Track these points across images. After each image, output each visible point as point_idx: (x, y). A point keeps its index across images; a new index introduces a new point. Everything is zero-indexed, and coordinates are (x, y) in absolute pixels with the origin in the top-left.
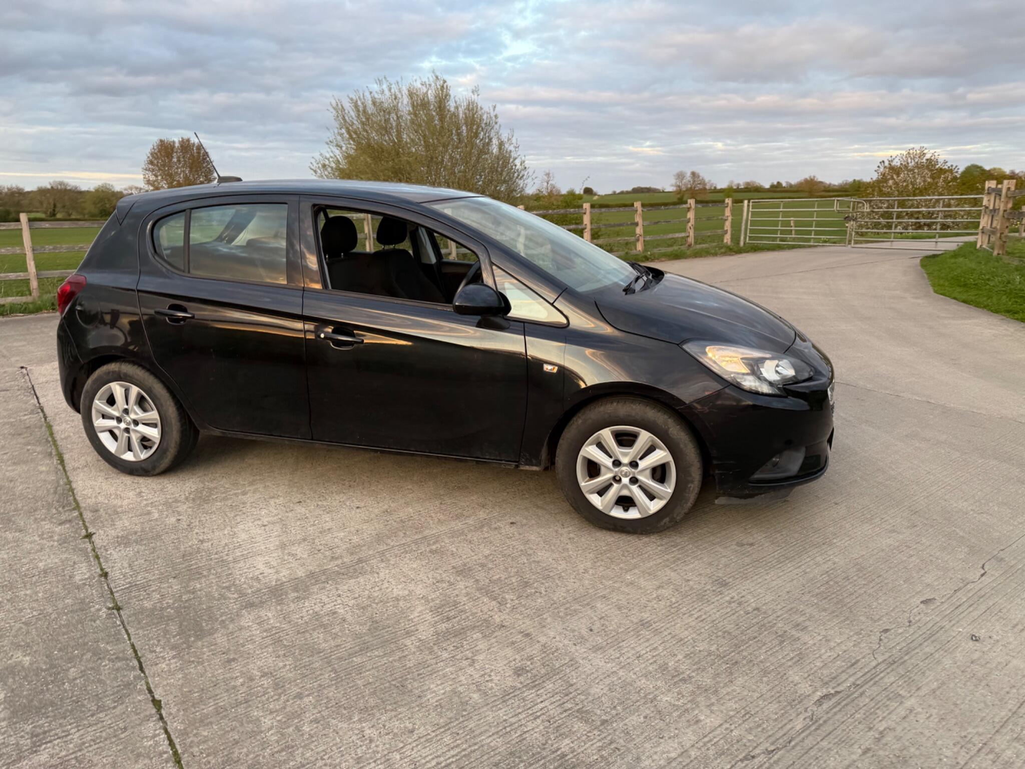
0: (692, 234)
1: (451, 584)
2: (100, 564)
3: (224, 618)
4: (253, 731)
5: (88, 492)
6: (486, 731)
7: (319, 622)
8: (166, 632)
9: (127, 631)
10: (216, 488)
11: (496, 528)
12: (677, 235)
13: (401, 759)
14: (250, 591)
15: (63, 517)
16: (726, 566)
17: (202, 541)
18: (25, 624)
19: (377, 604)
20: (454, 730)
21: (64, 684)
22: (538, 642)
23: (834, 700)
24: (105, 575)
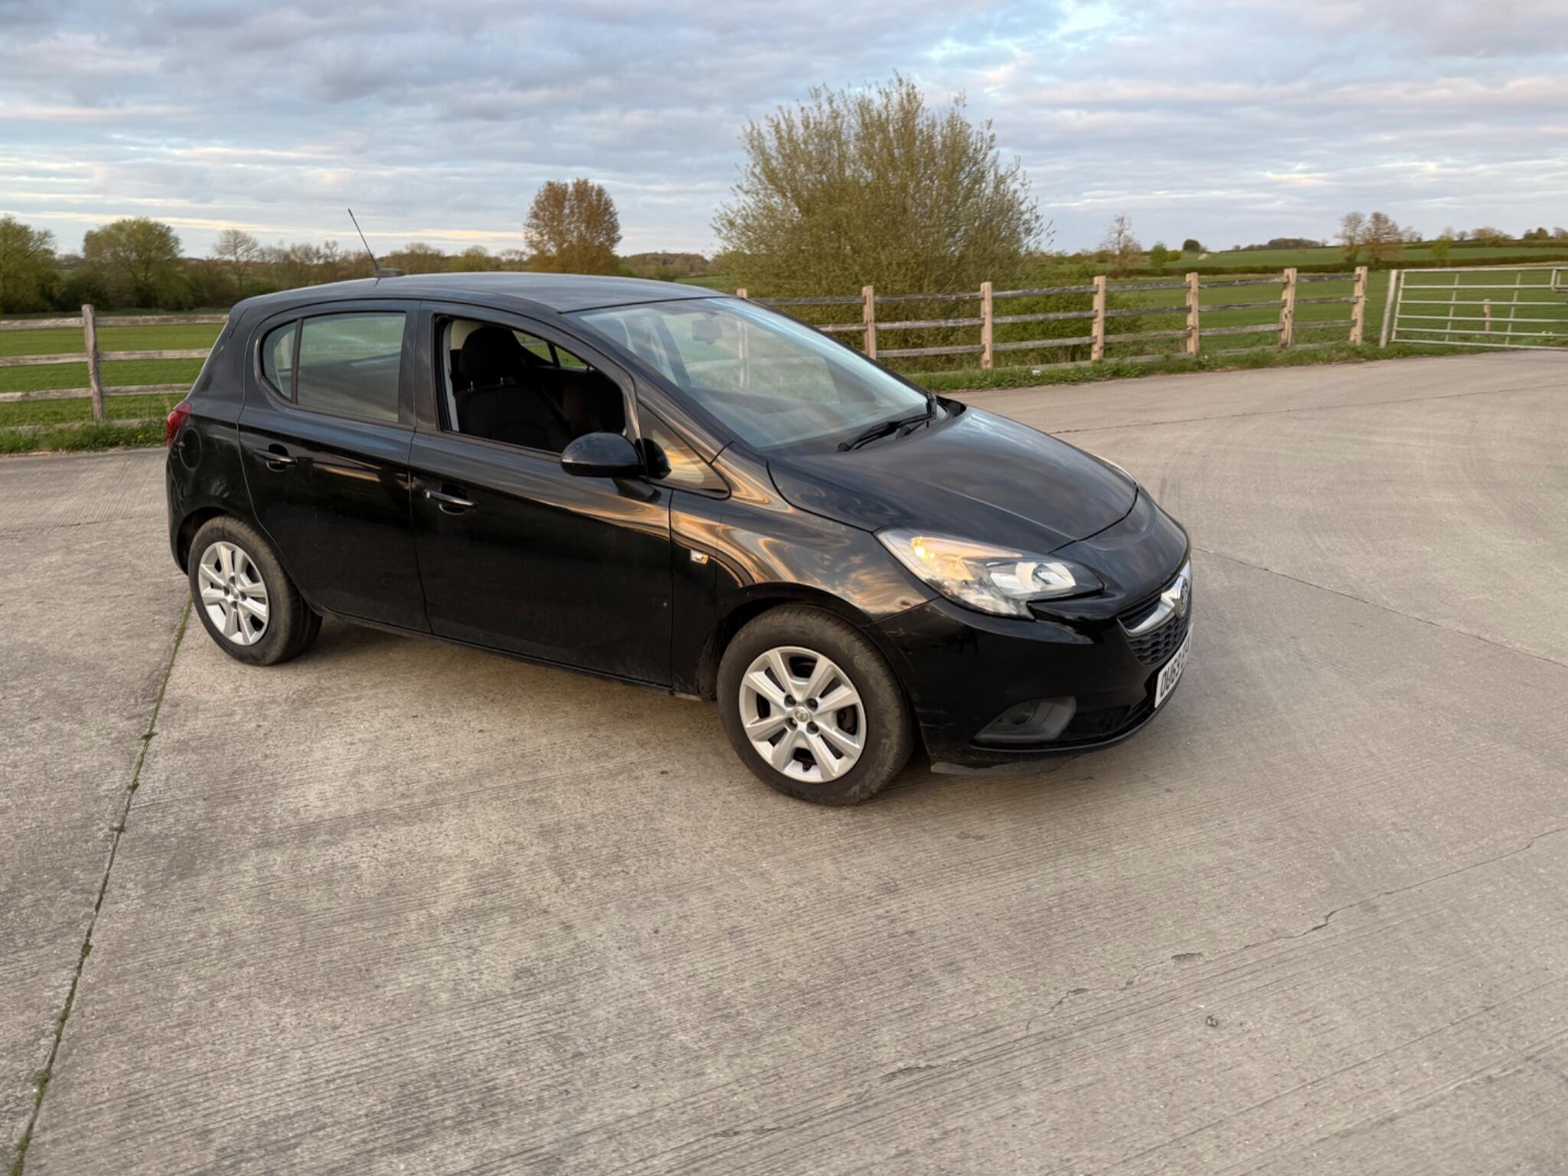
0: (1288, 325)
1: (522, 847)
2: (138, 772)
3: (225, 857)
4: (163, 999)
5: (181, 681)
6: (425, 1042)
7: (328, 879)
8: (153, 864)
9: (112, 858)
10: (329, 688)
11: (636, 778)
12: (1261, 328)
13: (300, 1059)
14: (276, 827)
15: (136, 711)
16: (918, 864)
17: (266, 756)
18: (17, 837)
19: (411, 862)
20: (386, 1035)
21: (9, 911)
22: (575, 938)
23: (916, 1076)
24: (134, 787)
